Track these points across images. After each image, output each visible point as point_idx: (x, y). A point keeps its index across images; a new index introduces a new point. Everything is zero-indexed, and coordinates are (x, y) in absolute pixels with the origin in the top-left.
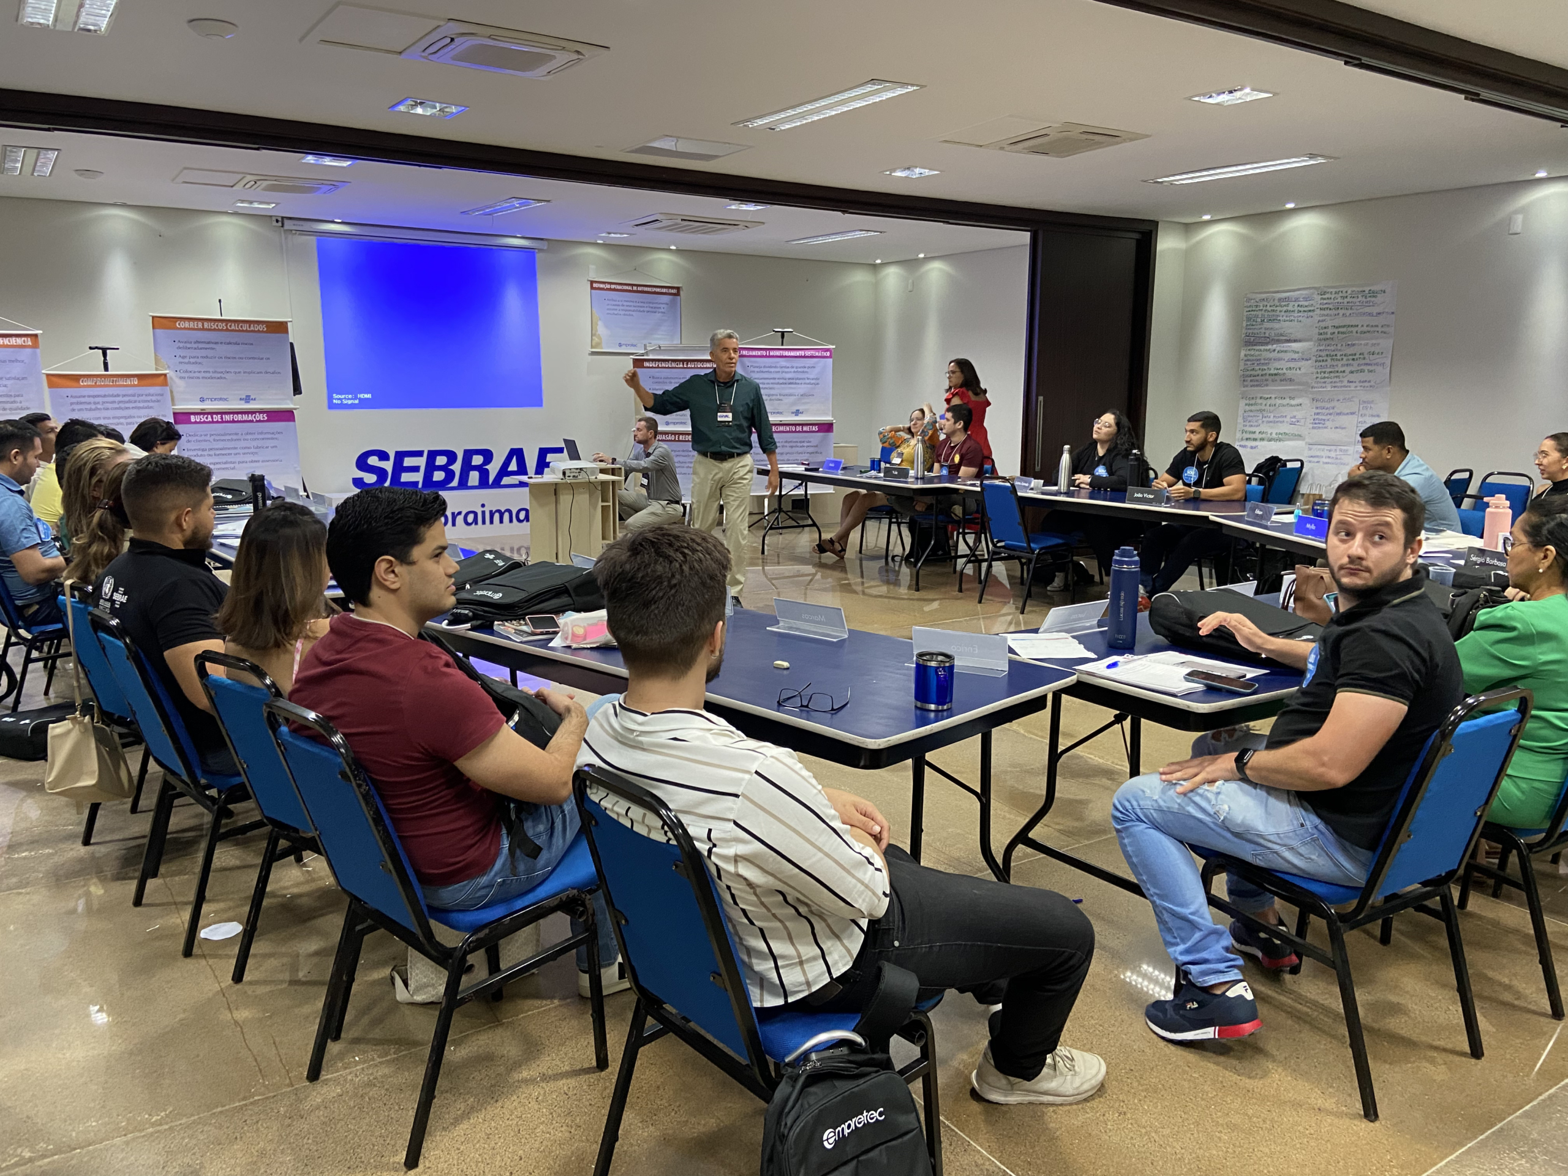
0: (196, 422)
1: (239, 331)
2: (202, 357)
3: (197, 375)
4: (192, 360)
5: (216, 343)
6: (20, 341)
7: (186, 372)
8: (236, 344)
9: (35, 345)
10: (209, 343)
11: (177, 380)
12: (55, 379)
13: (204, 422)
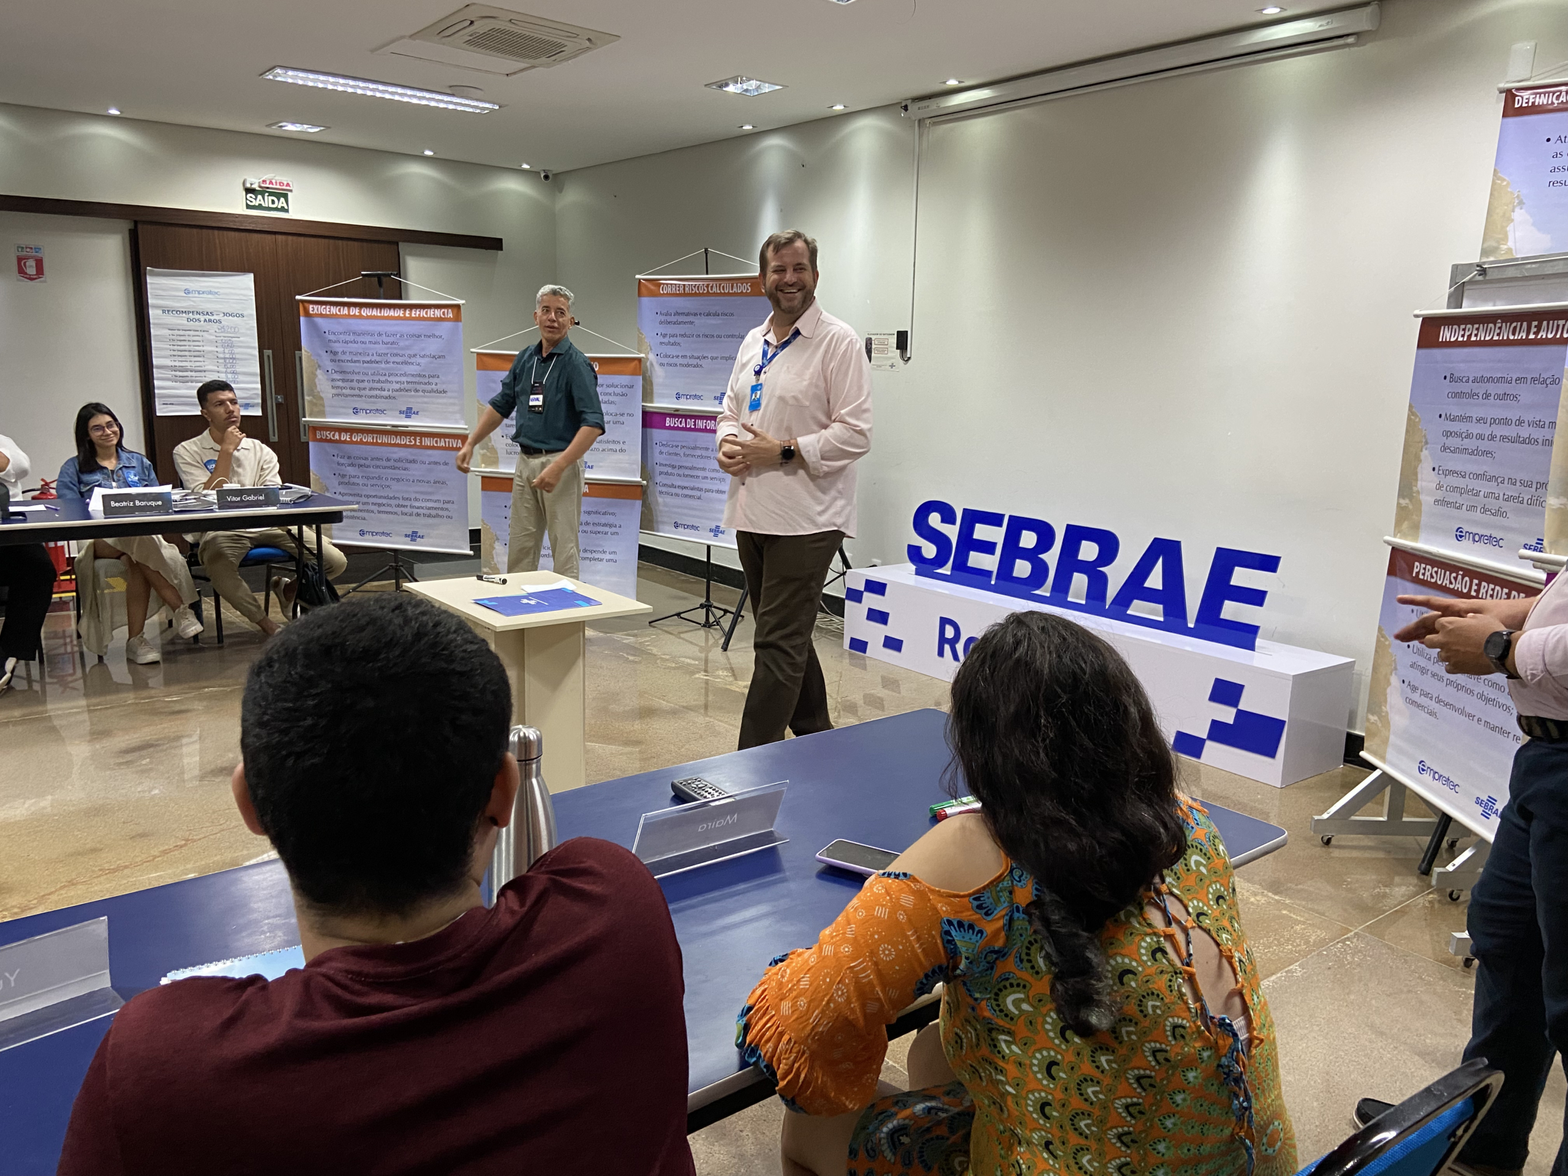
0: (670, 428)
1: (721, 294)
2: (682, 335)
3: (675, 360)
4: (672, 340)
5: (696, 314)
6: (438, 313)
7: (666, 356)
8: (716, 315)
9: (457, 318)
10: (688, 314)
11: (657, 367)
12: (485, 359)
13: (678, 428)
